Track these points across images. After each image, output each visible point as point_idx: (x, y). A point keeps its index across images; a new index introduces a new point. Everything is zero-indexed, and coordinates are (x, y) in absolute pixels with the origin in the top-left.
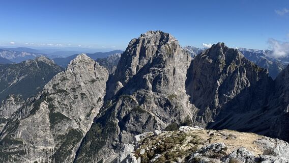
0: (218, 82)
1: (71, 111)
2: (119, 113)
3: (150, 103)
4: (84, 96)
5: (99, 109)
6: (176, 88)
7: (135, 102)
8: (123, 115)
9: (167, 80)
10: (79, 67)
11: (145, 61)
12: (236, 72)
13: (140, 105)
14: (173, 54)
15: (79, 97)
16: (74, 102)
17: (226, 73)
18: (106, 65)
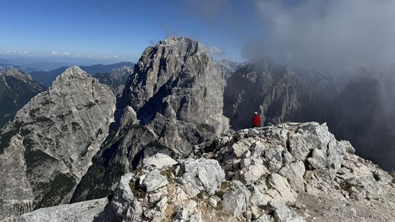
0: (261, 107)
1: (57, 148)
2: (130, 149)
3: (173, 135)
4: (77, 127)
5: (99, 145)
6: (208, 116)
7: (152, 135)
8: (135, 151)
9: (194, 103)
10: (70, 85)
11: (166, 78)
12: (284, 93)
13: (159, 138)
14: (204, 69)
15: (70, 128)
16: (61, 136)
17: (272, 96)
18: (109, 83)
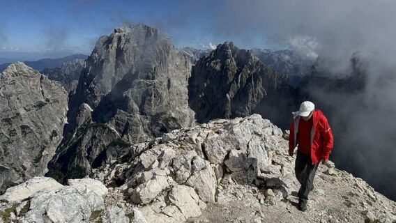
0: (228, 95)
1: (6, 155)
2: (89, 150)
3: (137, 132)
4: (27, 131)
5: (55, 149)
6: (174, 108)
7: (114, 133)
8: (96, 152)
9: (158, 96)
10: (14, 83)
11: (125, 70)
12: (249, 80)
13: (122, 136)
14: (165, 59)
15: (19, 134)
16: (9, 142)
17: (237, 83)
18: (60, 79)
